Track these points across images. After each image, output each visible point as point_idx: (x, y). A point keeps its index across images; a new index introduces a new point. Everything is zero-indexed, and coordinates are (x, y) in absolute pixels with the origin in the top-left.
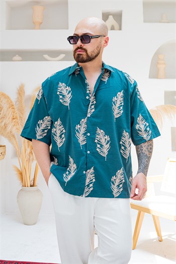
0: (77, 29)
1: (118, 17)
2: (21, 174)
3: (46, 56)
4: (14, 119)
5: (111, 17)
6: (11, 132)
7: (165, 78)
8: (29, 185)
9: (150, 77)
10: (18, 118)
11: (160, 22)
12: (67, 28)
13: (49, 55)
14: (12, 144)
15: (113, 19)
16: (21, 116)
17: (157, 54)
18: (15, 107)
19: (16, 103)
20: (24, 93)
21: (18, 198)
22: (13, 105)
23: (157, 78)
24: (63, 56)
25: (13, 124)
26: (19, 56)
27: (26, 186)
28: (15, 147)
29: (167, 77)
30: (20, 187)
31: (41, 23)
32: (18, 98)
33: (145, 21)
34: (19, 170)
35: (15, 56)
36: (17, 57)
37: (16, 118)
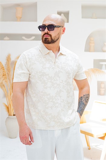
0: (44, 21)
1: (67, 14)
2: (8, 108)
3: (24, 38)
4: (4, 75)
5: (62, 15)
6: (2, 83)
7: (94, 52)
8: (13, 115)
9: (85, 51)
10: (7, 74)
11: (92, 18)
12: (36, 21)
13: (25, 37)
14: (3, 90)
15: (63, 16)
16: (9, 73)
17: (89, 37)
18: (4, 68)
19: (5, 65)
20: (10, 59)
21: (6, 122)
22: (3, 67)
23: (89, 52)
24: (33, 37)
25: (3, 78)
26: (8, 37)
27: (11, 115)
28: (4, 92)
29: (95, 51)
30: (7, 116)
31: (21, 18)
32: (7, 62)
33: (83, 17)
34: (7, 106)
35: (5, 37)
36: (6, 38)
37: (5, 75)
